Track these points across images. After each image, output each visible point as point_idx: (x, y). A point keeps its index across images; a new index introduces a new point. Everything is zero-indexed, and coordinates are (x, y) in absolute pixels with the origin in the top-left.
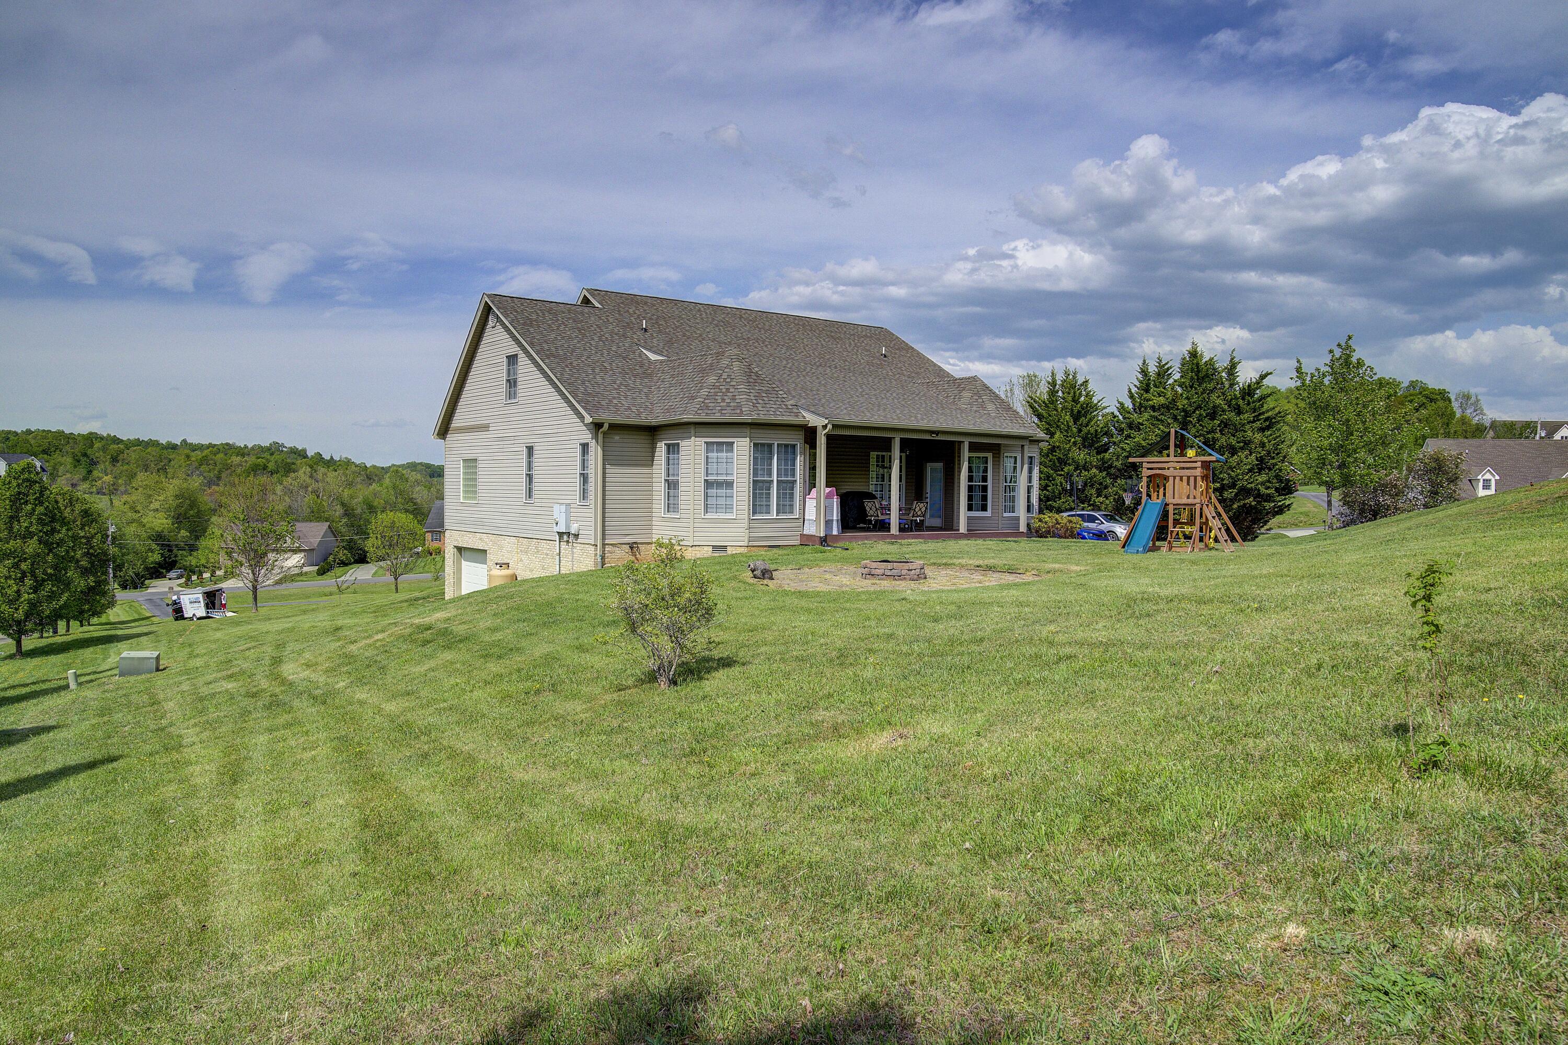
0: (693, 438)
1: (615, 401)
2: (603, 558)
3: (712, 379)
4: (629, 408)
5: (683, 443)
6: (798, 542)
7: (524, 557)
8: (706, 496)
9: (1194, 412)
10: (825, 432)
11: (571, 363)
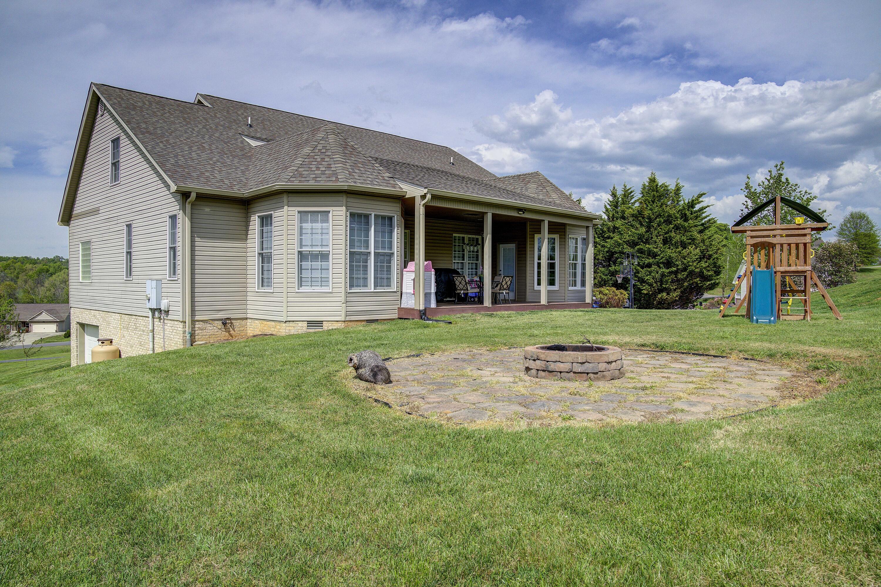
0: (286, 207)
1: (207, 174)
2: (192, 335)
3: (307, 150)
4: (222, 180)
5: (276, 214)
6: (396, 316)
7: (126, 333)
8: (301, 269)
9: (656, 218)
10: (424, 202)
11: (167, 141)
